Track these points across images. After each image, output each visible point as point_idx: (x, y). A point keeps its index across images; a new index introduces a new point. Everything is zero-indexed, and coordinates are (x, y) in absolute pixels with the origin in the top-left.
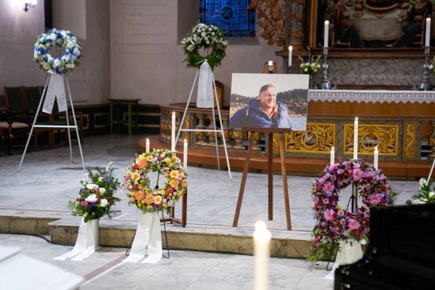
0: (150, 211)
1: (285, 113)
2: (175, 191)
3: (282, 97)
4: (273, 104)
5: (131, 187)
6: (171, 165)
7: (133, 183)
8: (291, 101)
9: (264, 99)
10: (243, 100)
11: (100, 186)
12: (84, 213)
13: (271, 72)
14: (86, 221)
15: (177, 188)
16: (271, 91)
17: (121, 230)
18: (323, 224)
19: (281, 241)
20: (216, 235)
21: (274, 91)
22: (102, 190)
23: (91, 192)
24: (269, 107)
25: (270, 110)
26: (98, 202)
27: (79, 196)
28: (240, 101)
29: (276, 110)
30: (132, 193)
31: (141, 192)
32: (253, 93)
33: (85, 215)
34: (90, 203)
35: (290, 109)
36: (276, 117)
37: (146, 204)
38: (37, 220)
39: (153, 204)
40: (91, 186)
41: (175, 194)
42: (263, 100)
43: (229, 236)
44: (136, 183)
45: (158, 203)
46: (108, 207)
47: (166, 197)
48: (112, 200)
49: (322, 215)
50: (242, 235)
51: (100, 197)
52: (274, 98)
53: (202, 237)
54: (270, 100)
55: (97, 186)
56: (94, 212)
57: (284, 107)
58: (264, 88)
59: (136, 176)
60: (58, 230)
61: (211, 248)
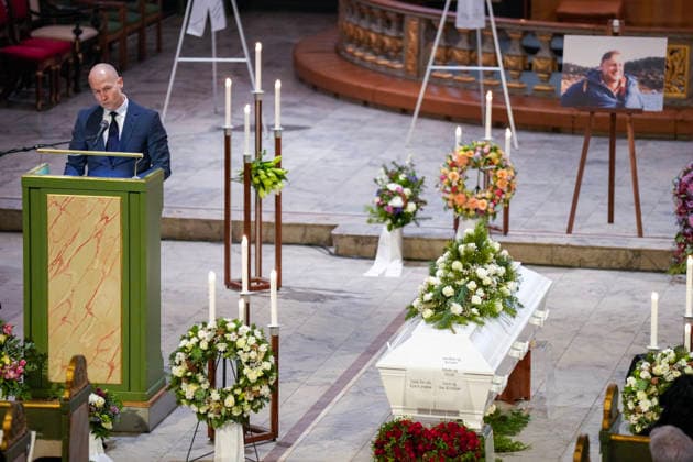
0: (472, 217)
1: (635, 88)
2: (503, 192)
3: (631, 68)
4: (619, 76)
5: (448, 189)
6: (497, 161)
7: (450, 185)
8: (643, 73)
9: (607, 70)
10: (579, 71)
11: (405, 186)
12: (385, 220)
13: (616, 35)
14: (390, 229)
15: (505, 190)
16: (616, 59)
17: (428, 240)
18: (688, 231)
19: (633, 251)
20: (550, 246)
21: (620, 60)
22: (407, 191)
23: (394, 194)
24: (614, 81)
25: (615, 85)
26: (405, 207)
27: (377, 200)
28: (575, 73)
29: (623, 85)
30: (450, 196)
31: (461, 195)
32: (593, 62)
33: (389, 222)
34: (395, 208)
35: (642, 83)
36: (624, 94)
37: (467, 210)
38: (305, 226)
39: (476, 210)
40: (393, 187)
41: (503, 196)
42: (605, 71)
43: (567, 246)
44: (454, 184)
45: (483, 208)
46: (415, 213)
47: (492, 200)
48: (420, 203)
49: (686, 221)
50: (584, 244)
51: (406, 201)
52: (621, 69)
53: (531, 248)
54: (614, 72)
55: (400, 186)
56: (399, 218)
57: (634, 81)
58: (608, 56)
59: (454, 177)
60: (345, 240)
61: (544, 261)
